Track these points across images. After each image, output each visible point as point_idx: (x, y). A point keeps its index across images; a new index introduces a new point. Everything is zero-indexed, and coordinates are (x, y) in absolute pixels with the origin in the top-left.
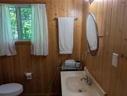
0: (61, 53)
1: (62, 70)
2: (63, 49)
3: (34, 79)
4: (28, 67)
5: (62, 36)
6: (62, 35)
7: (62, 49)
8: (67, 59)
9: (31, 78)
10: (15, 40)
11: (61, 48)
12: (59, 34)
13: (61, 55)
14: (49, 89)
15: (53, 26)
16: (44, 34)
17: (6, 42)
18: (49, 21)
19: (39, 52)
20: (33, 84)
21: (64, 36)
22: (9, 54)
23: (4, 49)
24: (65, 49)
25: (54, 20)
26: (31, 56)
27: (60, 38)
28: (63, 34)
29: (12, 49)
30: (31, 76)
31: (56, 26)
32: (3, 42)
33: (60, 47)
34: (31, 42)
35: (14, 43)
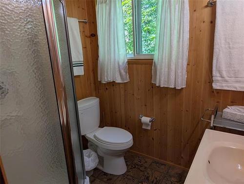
0: (215, 86)
1: (212, 125)
2: (222, 77)
3: (155, 130)
4: (146, 105)
5: (223, 46)
6: (223, 41)
7: (219, 78)
8: (233, 103)
9: (149, 128)
10: (128, 56)
11: (218, 75)
12: (215, 41)
13: (218, 93)
14: (182, 158)
15: (204, 22)
16: (179, 42)
17: (115, 59)
18: (195, 11)
19: (166, 80)
20: (153, 139)
21: (229, 44)
22: (119, 80)
23: (112, 70)
24: (227, 78)
25: (207, 6)
26: (152, 87)
27: (217, 50)
28: (225, 40)
29: (122, 71)
30: (150, 124)
31: (212, 22)
32: (110, 60)
33: (215, 73)
34: (153, 59)
35: (126, 60)
